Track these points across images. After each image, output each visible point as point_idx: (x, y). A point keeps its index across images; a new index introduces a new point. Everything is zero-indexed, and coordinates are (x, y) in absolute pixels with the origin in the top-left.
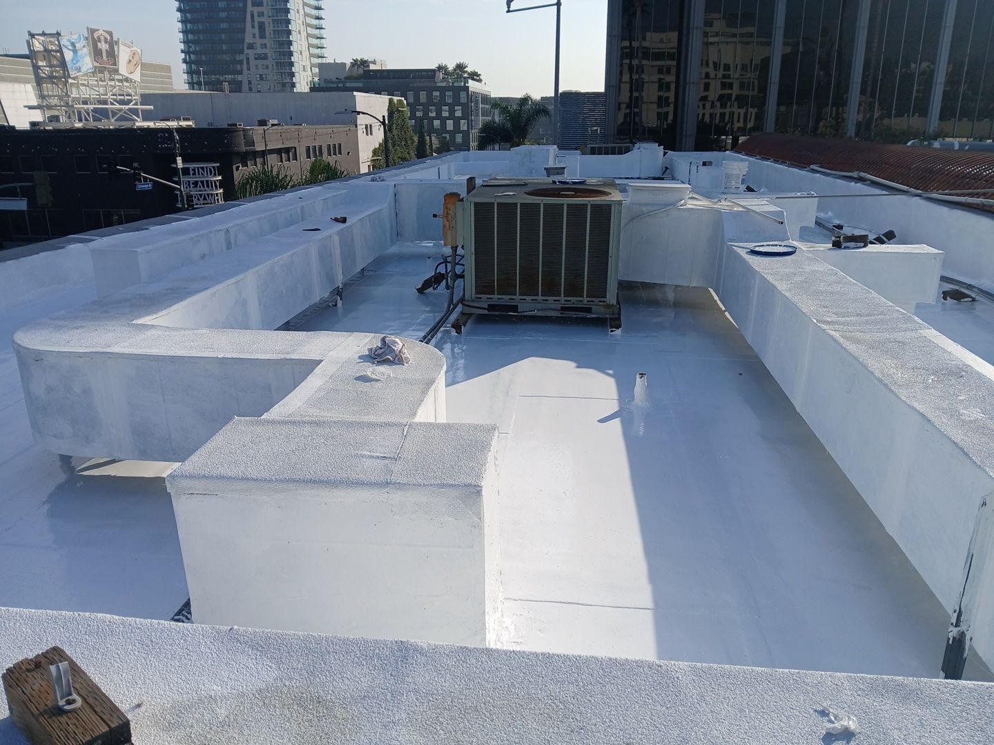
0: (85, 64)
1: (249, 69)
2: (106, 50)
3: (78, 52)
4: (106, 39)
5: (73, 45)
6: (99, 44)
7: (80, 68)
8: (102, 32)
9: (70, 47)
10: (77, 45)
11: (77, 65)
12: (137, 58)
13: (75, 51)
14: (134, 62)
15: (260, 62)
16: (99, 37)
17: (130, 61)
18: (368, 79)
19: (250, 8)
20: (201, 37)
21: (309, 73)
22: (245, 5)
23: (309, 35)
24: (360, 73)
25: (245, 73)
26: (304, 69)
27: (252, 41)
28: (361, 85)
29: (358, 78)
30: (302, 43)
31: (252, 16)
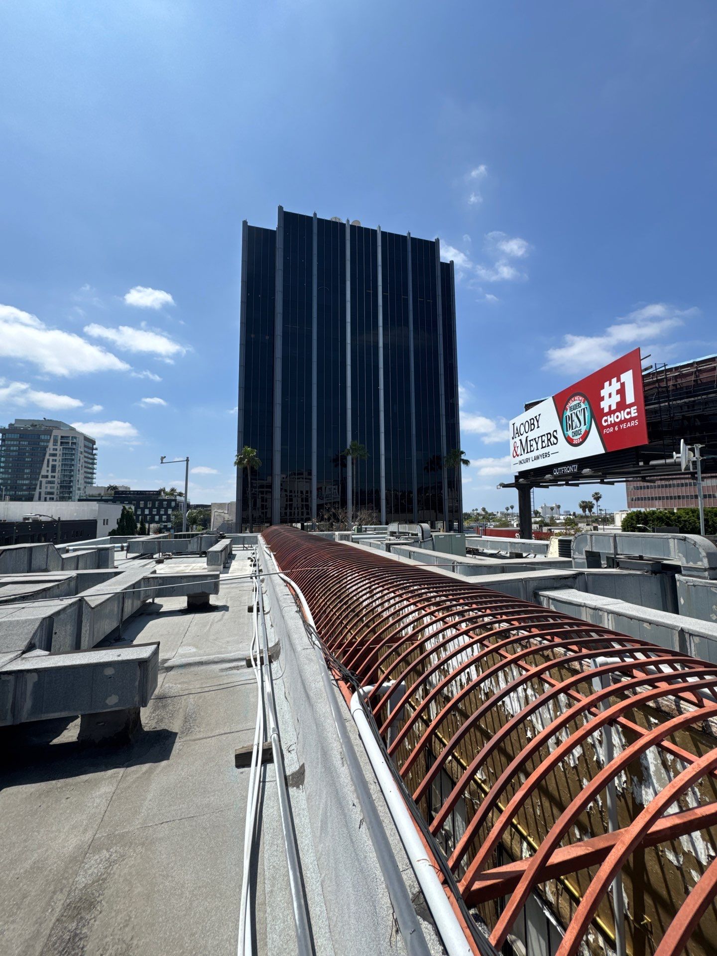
1: (40, 488)
15: (49, 485)
18: (118, 495)
19: (47, 457)
20: (10, 471)
21: (82, 491)
22: (45, 455)
23: (85, 472)
24: (113, 492)
25: (38, 490)
26: (79, 489)
27: (46, 474)
28: (112, 498)
29: (111, 494)
30: (80, 477)
31: (48, 461)
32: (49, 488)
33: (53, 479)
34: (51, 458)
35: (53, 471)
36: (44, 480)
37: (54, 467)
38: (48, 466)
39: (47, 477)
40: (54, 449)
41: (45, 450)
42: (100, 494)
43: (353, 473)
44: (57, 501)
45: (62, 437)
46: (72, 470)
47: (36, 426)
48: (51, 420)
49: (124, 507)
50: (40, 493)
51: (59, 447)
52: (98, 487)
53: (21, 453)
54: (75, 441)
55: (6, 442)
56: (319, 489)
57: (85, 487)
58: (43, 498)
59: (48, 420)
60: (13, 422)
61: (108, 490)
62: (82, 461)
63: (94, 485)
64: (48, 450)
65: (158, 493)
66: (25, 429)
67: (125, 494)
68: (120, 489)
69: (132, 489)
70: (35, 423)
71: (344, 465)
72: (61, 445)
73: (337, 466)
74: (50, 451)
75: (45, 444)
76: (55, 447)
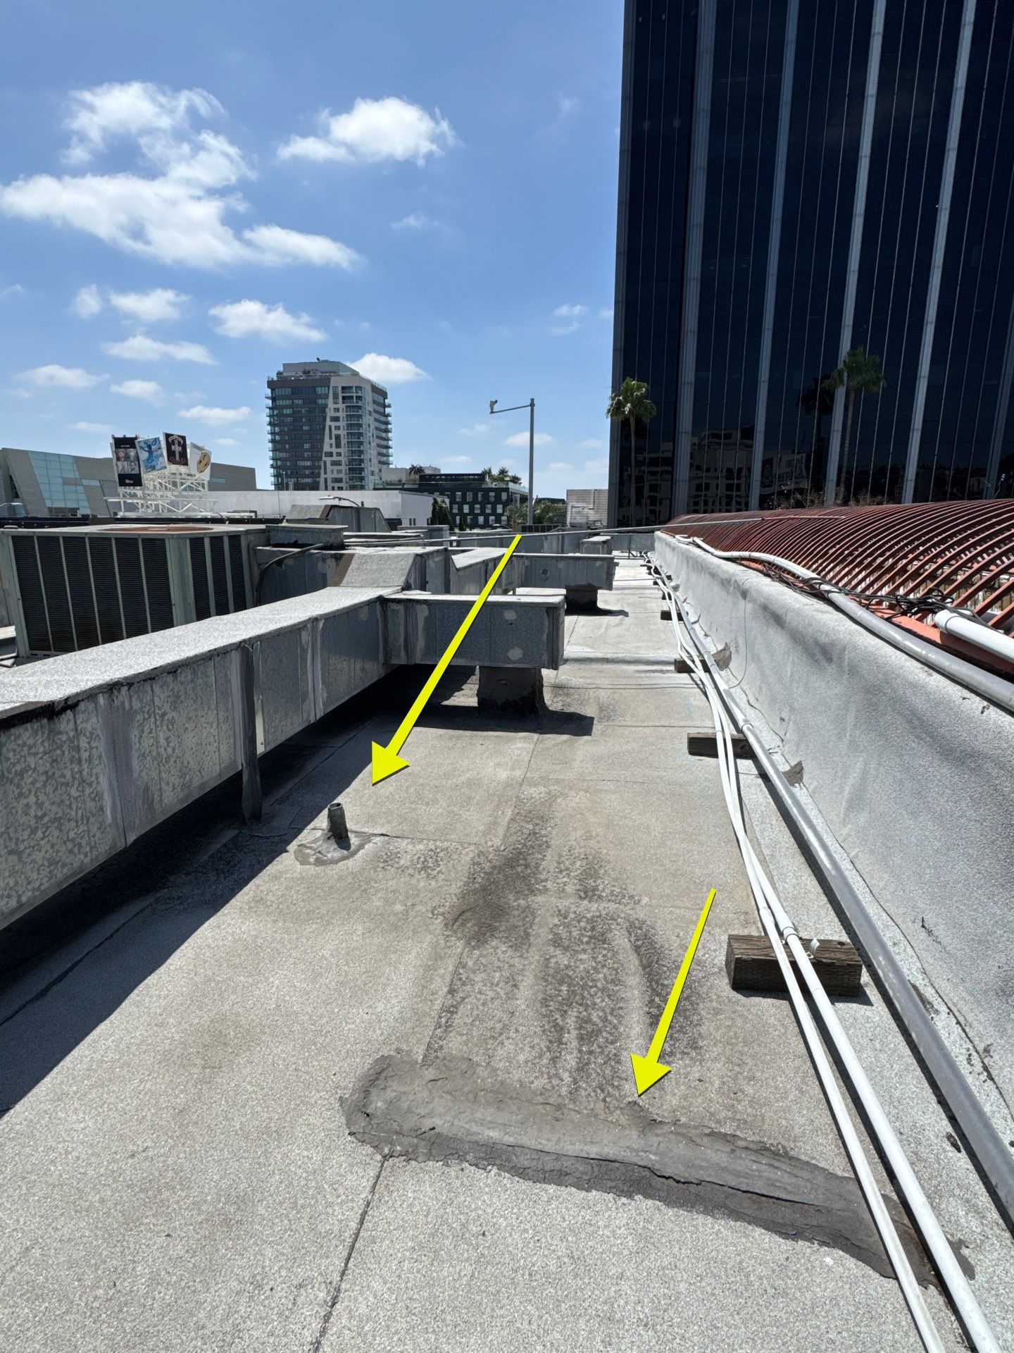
0: (159, 463)
3: (154, 453)
5: (149, 447)
7: (154, 467)
9: (147, 449)
10: (153, 447)
11: (152, 464)
12: (207, 459)
13: (150, 451)
14: (204, 462)
15: (335, 468)
17: (199, 462)
18: (424, 481)
19: (328, 423)
20: (287, 446)
21: (377, 477)
22: (325, 420)
23: (379, 446)
24: (417, 477)
25: (323, 476)
26: (373, 474)
27: (330, 450)
28: (417, 486)
29: (415, 481)
30: (371, 452)
31: (330, 429)
32: (335, 472)
33: (339, 458)
34: (334, 424)
35: (338, 445)
36: (328, 460)
37: (338, 437)
38: (331, 438)
39: (331, 454)
40: (335, 409)
41: (324, 412)
42: (400, 481)
43: (844, 423)
44: (347, 490)
45: (343, 388)
46: (361, 443)
47: (309, 372)
48: (326, 361)
49: (435, 500)
50: (326, 480)
51: (341, 406)
52: (396, 468)
53: (296, 416)
54: (360, 394)
55: (278, 402)
56: (767, 463)
57: (380, 471)
58: (329, 487)
59: (323, 361)
60: (281, 369)
61: (410, 473)
62: (372, 427)
63: (391, 466)
64: (327, 410)
65: (481, 477)
66: (297, 380)
67: (435, 480)
68: (427, 472)
69: (443, 472)
70: (308, 368)
71: (827, 409)
72: (343, 403)
73: (809, 409)
74: (330, 413)
75: (324, 401)
76: (336, 406)
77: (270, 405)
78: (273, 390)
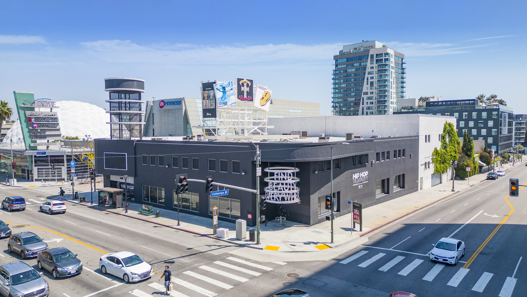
0: (230, 100)
1: (363, 104)
2: (247, 92)
3: (227, 93)
4: (248, 85)
5: (224, 88)
6: (242, 88)
7: (226, 103)
8: (246, 81)
9: (222, 90)
10: (226, 89)
11: (225, 101)
12: (268, 96)
13: (224, 92)
14: (266, 98)
15: (369, 101)
16: (243, 84)
17: (263, 98)
19: (367, 75)
20: (342, 90)
22: (365, 74)
23: (397, 87)
24: (425, 104)
25: (361, 106)
26: (393, 103)
27: (366, 91)
29: (424, 106)
31: (368, 79)
32: (369, 103)
33: (372, 95)
34: (370, 76)
35: (372, 88)
36: (365, 97)
37: (372, 83)
38: (367, 84)
39: (367, 93)
40: (371, 67)
41: (365, 69)
42: (412, 107)
44: (375, 114)
45: (377, 55)
47: (357, 49)
50: (363, 109)
51: (375, 65)
52: (409, 99)
54: (387, 57)
55: (338, 66)
58: (365, 113)
59: (366, 42)
60: (342, 49)
61: (419, 101)
62: (394, 76)
63: (406, 98)
64: (367, 68)
65: (476, 101)
66: (350, 53)
70: (357, 47)
72: (376, 63)
74: (368, 70)
75: (365, 64)
76: (372, 65)
77: (335, 69)
78: (336, 61)
